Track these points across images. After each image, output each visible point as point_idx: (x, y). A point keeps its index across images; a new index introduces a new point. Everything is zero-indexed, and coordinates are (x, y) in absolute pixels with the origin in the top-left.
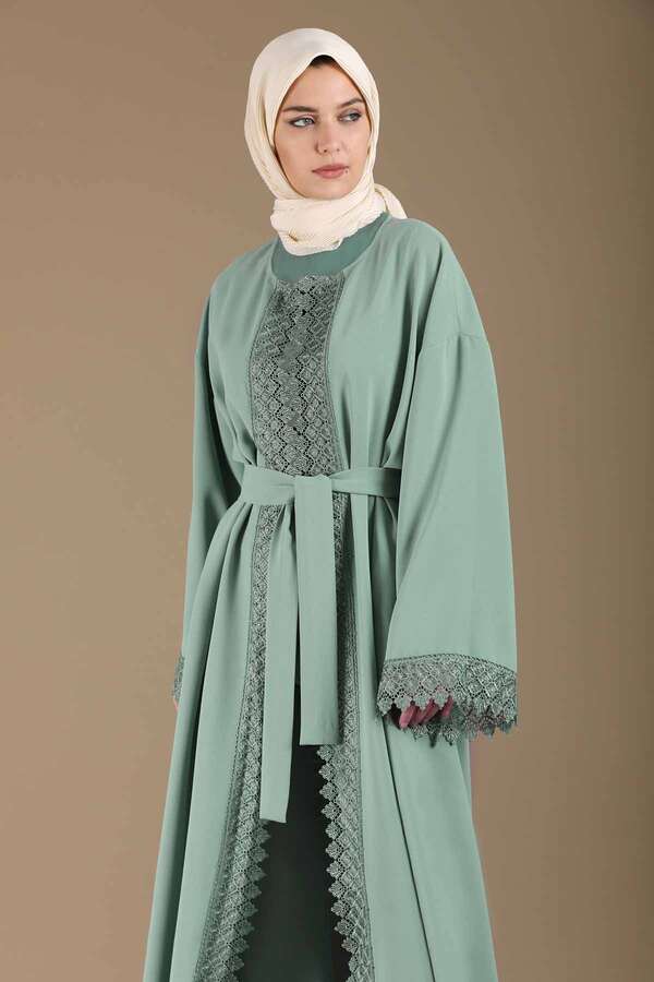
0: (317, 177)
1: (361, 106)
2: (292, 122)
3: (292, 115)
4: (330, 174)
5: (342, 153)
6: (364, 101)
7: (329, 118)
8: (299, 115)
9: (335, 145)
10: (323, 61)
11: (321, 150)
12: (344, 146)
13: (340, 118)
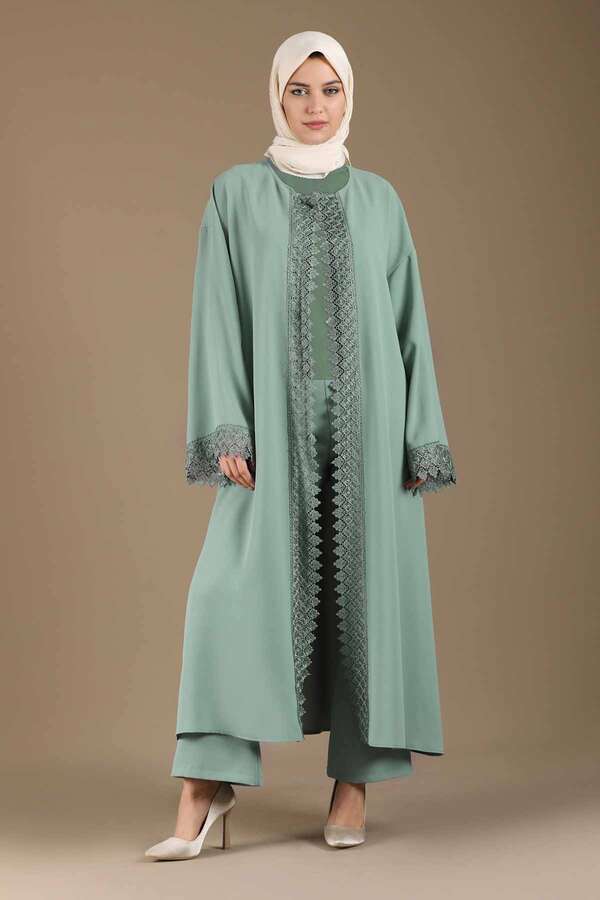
0: (307, 129)
1: (338, 85)
2: (293, 92)
3: (294, 87)
4: (315, 127)
5: (323, 114)
6: (341, 82)
7: (318, 92)
8: (297, 88)
9: (319, 109)
10: (317, 55)
11: (310, 111)
12: (326, 110)
13: (325, 91)
